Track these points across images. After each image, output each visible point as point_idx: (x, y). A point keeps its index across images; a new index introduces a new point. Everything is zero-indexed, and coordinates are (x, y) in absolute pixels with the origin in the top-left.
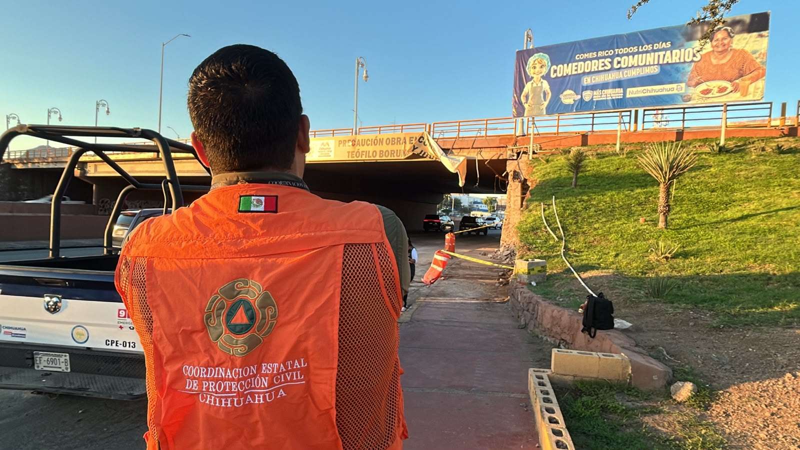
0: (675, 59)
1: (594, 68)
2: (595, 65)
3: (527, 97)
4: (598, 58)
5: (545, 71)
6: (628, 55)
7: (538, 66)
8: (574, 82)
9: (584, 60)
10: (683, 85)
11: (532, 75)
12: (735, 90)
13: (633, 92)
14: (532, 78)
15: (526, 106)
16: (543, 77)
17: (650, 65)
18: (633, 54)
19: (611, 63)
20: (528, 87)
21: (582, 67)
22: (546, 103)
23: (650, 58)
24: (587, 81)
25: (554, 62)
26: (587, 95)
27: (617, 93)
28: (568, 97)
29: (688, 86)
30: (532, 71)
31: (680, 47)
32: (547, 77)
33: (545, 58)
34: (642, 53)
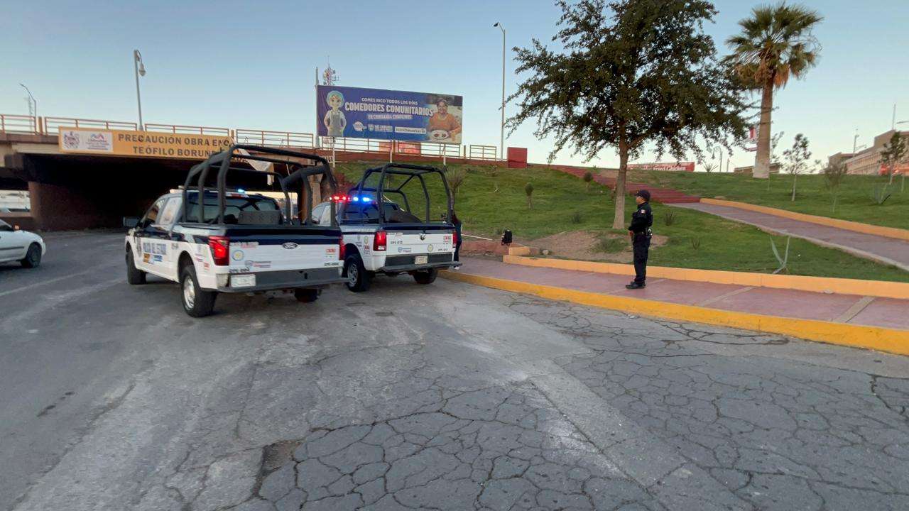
0: (420, 113)
1: (374, 110)
2: (375, 108)
3: (329, 121)
4: (376, 103)
5: (340, 105)
6: (394, 104)
7: (335, 100)
8: (361, 116)
9: (368, 103)
10: (425, 130)
11: (331, 106)
12: (450, 137)
13: (399, 130)
14: (332, 108)
15: (328, 128)
16: (339, 109)
17: (407, 114)
18: (397, 105)
19: (385, 108)
20: (329, 115)
21: (367, 107)
22: (343, 128)
23: (407, 110)
24: (370, 117)
25: (347, 99)
26: (371, 127)
27: (389, 129)
28: (359, 126)
29: (428, 131)
30: (331, 102)
31: (423, 106)
32: (342, 109)
33: (341, 97)
34: (403, 105)
